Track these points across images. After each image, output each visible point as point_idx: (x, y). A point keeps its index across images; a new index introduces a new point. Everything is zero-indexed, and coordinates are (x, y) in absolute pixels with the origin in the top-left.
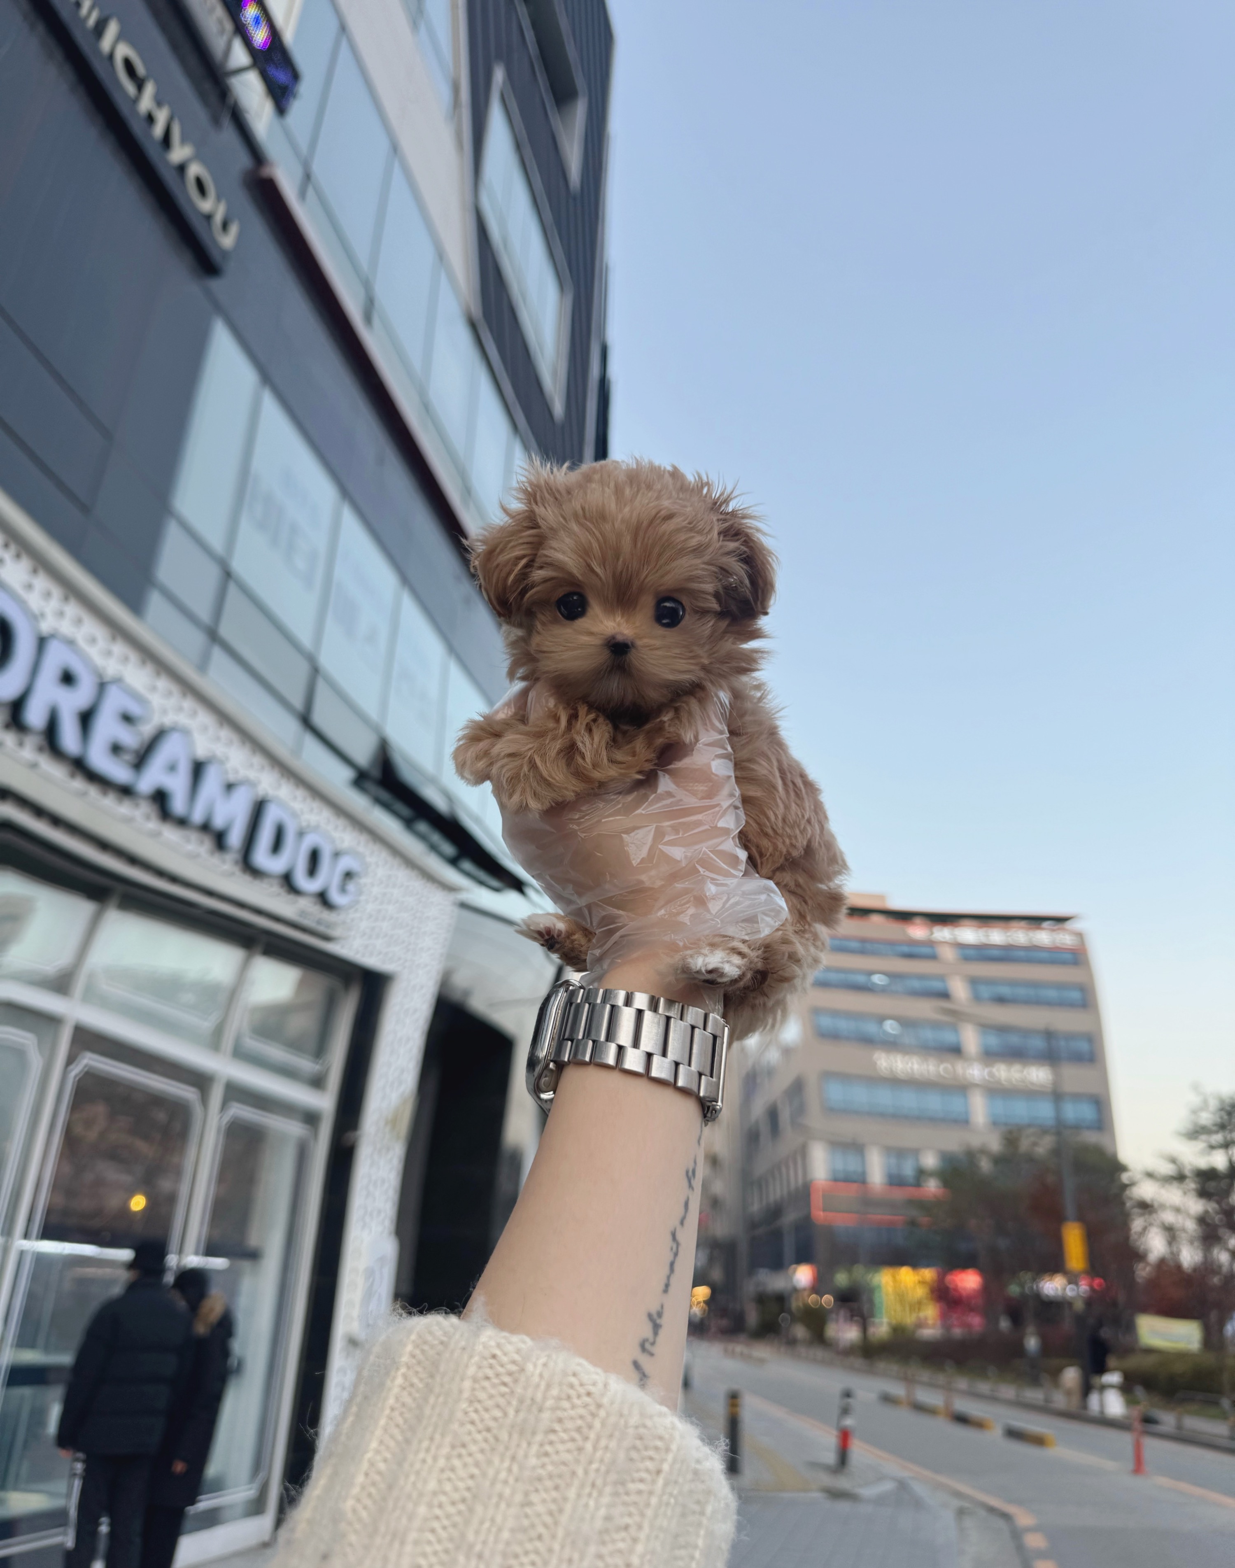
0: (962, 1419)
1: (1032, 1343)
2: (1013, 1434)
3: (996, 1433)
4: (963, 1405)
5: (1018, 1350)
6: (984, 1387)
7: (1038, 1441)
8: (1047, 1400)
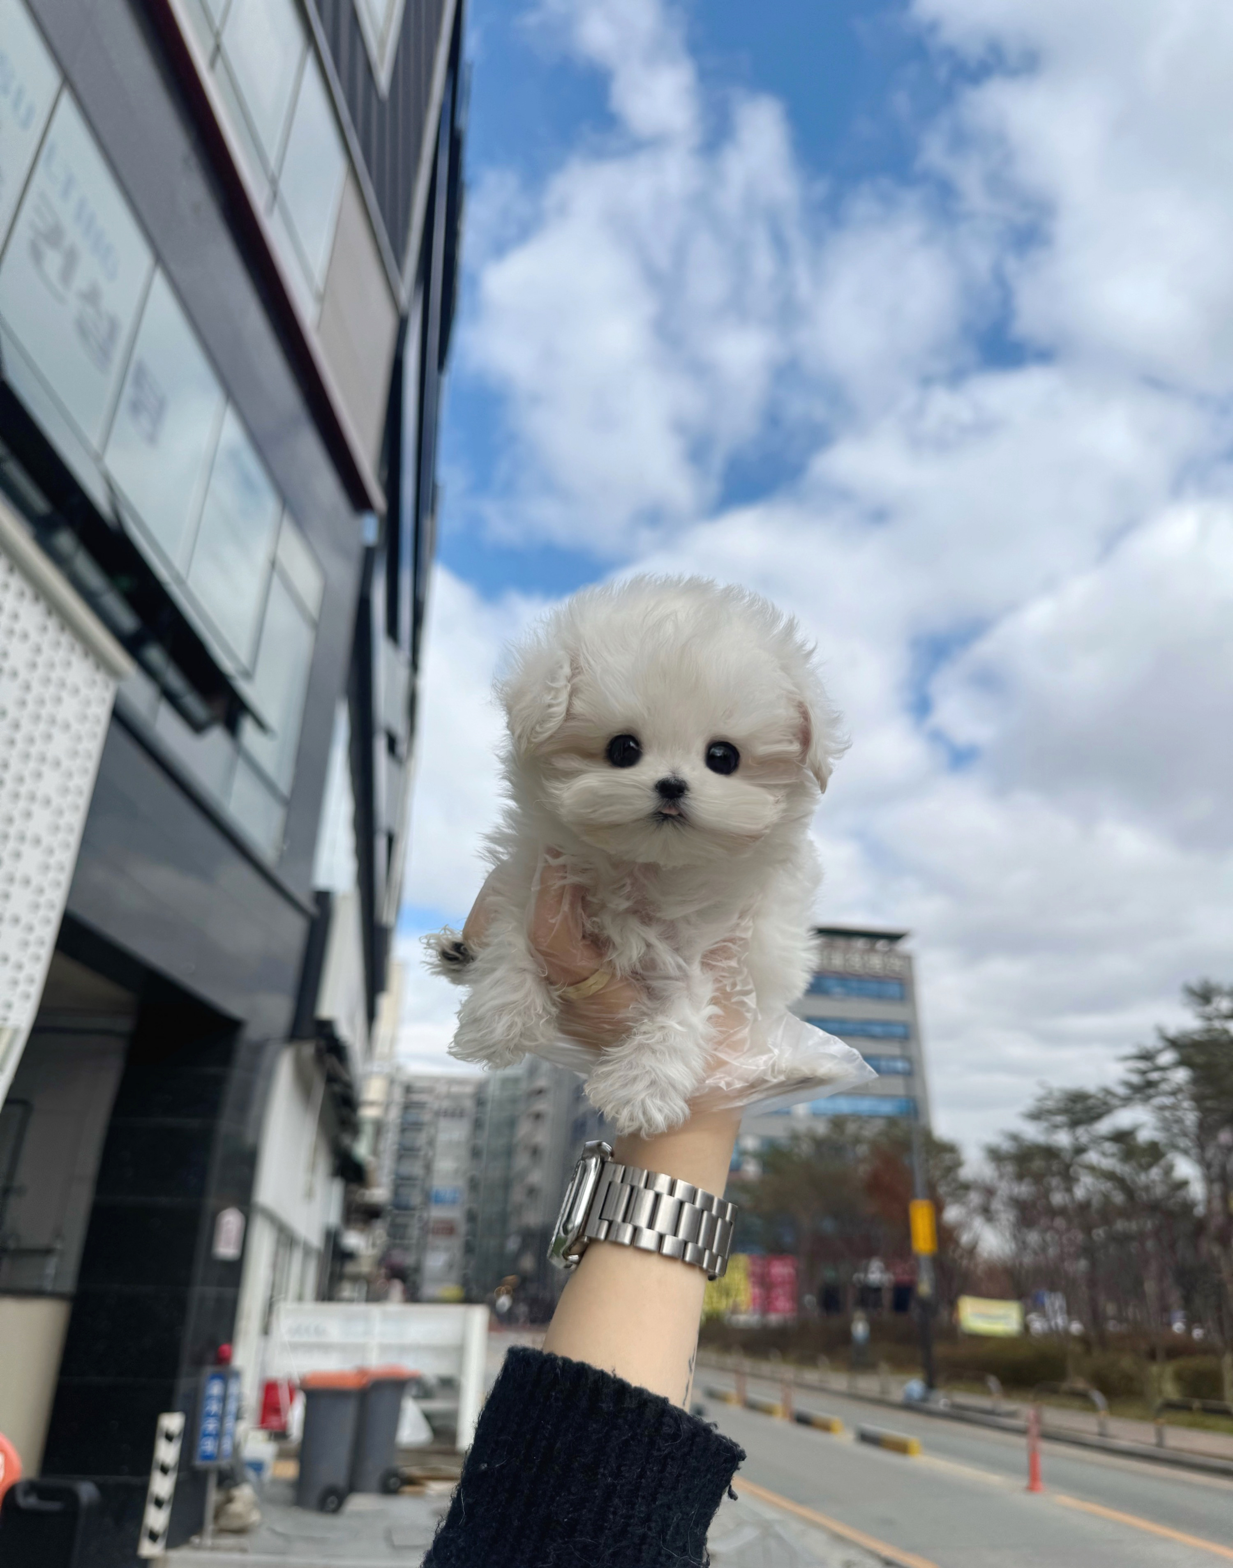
0: (803, 1420)
1: (860, 1329)
2: (867, 1438)
3: (845, 1438)
4: (805, 1403)
5: (847, 1336)
6: (811, 1376)
7: (901, 1448)
8: (884, 1391)
